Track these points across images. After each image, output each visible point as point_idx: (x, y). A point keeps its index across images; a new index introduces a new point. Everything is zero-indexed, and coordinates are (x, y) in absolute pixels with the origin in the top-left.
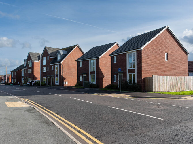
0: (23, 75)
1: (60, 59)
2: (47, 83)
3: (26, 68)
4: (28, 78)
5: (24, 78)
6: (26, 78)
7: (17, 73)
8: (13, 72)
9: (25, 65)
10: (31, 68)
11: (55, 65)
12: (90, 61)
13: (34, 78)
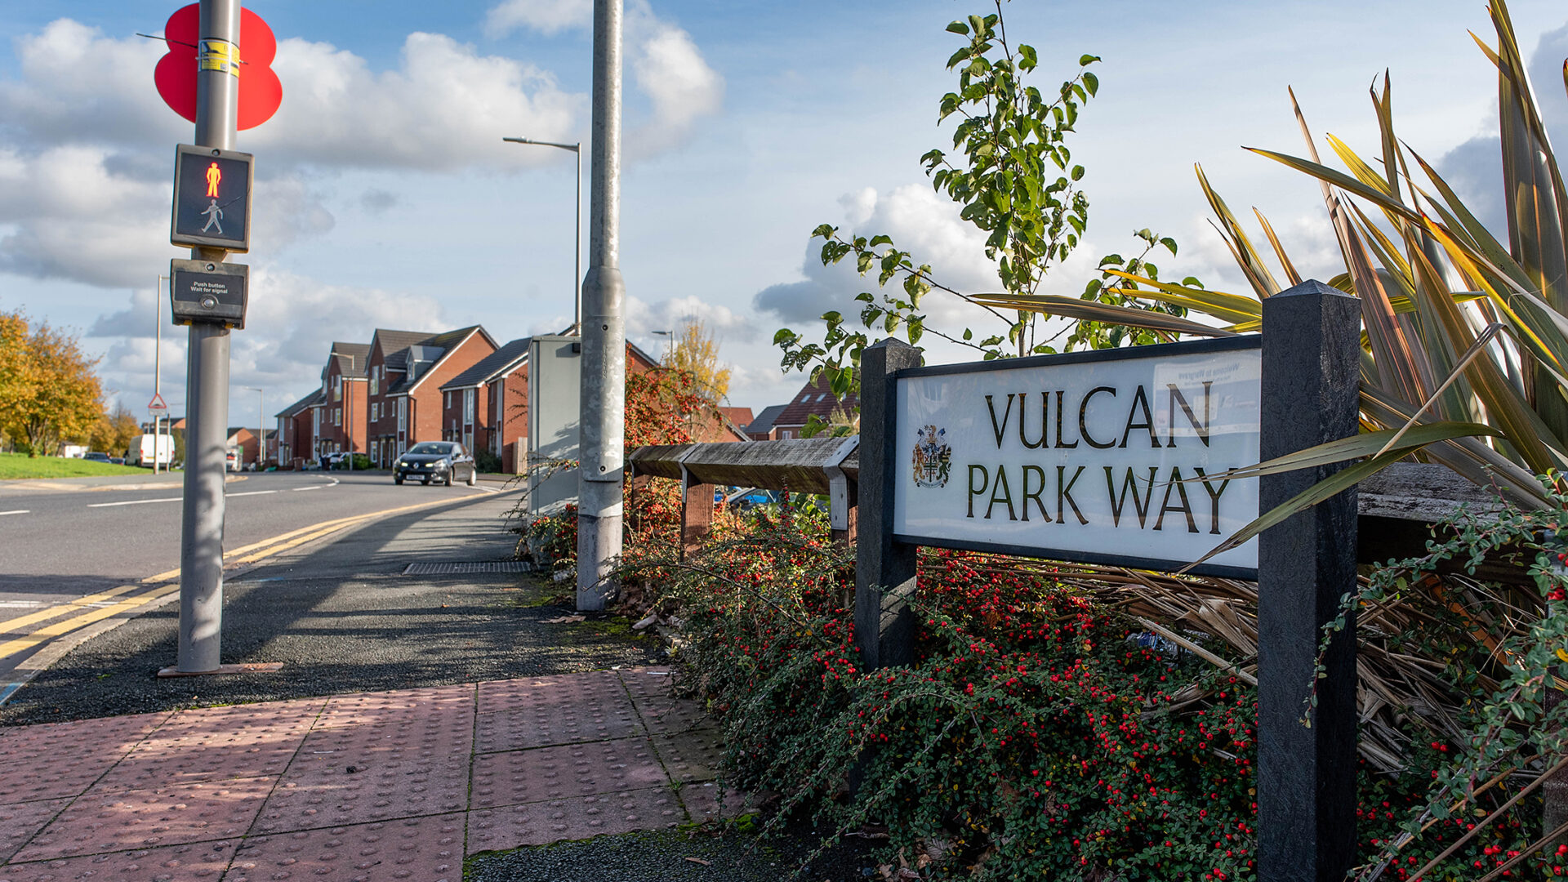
0: (316, 433)
1: (414, 378)
2: (379, 461)
3: (325, 404)
4: (330, 444)
5: (318, 445)
6: (324, 444)
7: (297, 421)
8: (283, 419)
9: (325, 391)
10: (340, 405)
11: (399, 399)
12: (464, 392)
13: (347, 444)
